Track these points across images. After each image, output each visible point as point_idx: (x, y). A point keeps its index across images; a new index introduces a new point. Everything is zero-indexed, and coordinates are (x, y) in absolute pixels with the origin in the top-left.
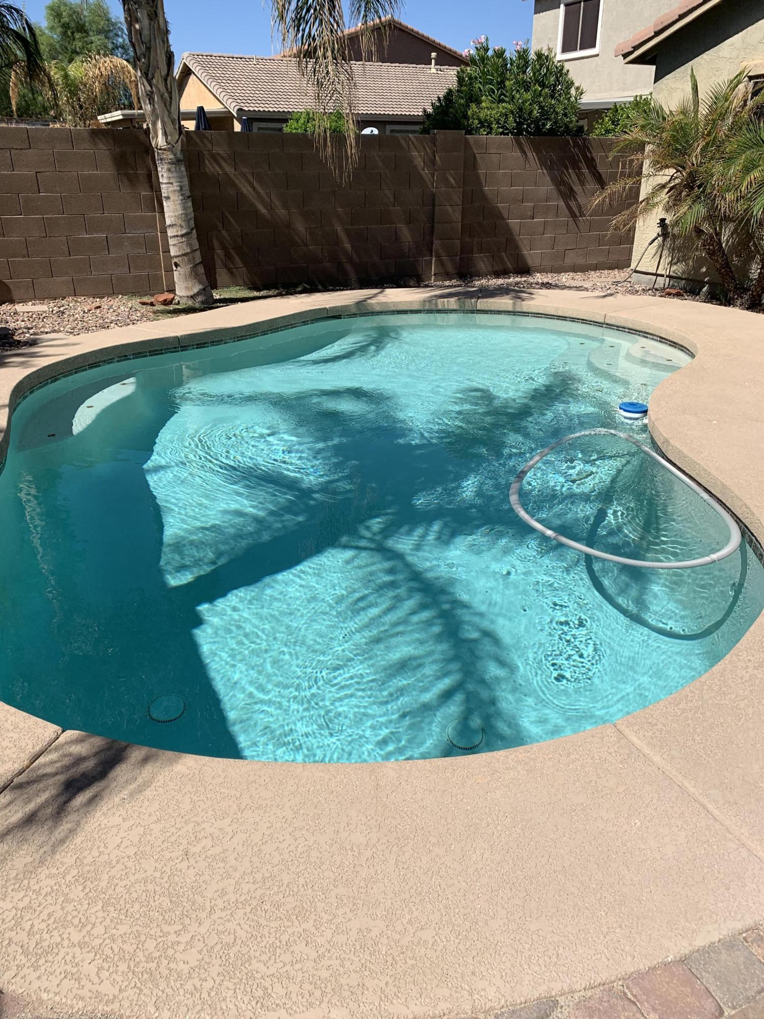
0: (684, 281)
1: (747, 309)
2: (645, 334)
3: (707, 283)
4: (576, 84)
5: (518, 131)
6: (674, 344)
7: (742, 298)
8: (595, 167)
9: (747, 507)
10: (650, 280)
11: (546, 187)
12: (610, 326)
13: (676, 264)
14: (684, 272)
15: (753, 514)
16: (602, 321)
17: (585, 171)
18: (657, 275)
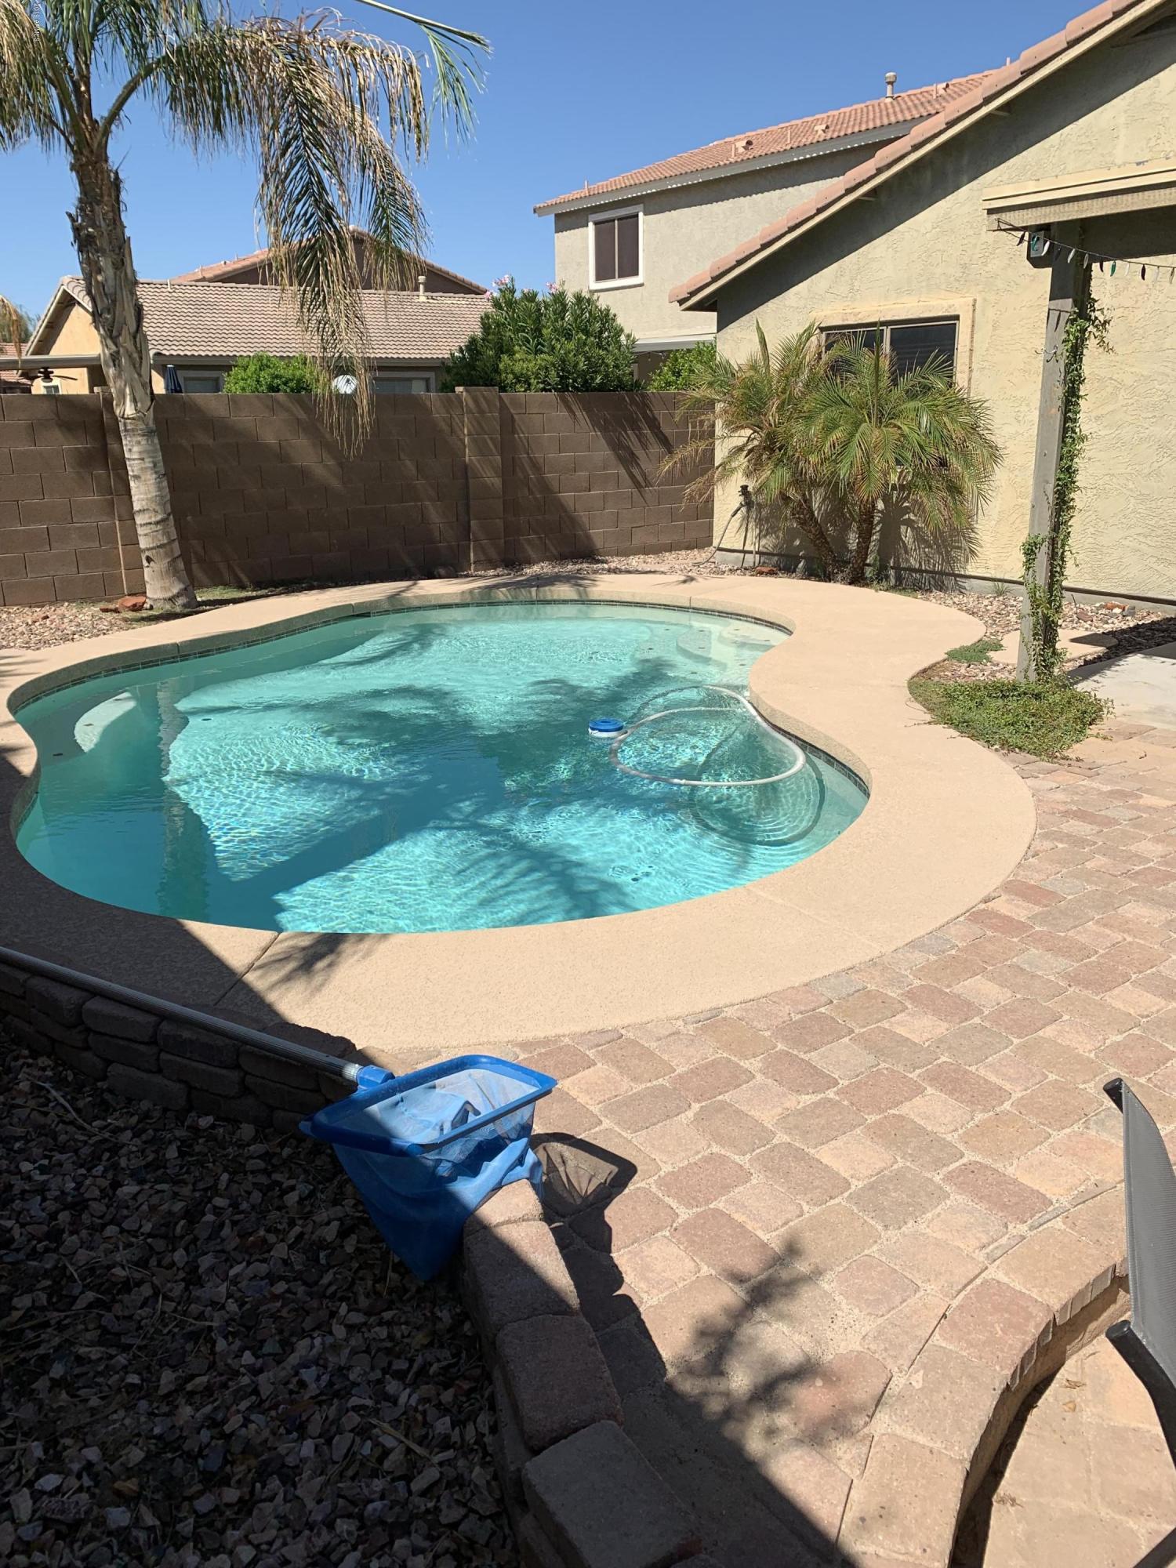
0: (776, 558)
1: (850, 584)
2: (737, 616)
3: (802, 557)
4: (627, 331)
5: (563, 387)
6: (771, 624)
7: (842, 572)
8: (659, 427)
9: (848, 751)
10: (737, 558)
11: (602, 452)
12: (697, 610)
13: (765, 536)
14: (775, 547)
15: (853, 755)
16: (687, 605)
17: (647, 431)
18: (745, 552)
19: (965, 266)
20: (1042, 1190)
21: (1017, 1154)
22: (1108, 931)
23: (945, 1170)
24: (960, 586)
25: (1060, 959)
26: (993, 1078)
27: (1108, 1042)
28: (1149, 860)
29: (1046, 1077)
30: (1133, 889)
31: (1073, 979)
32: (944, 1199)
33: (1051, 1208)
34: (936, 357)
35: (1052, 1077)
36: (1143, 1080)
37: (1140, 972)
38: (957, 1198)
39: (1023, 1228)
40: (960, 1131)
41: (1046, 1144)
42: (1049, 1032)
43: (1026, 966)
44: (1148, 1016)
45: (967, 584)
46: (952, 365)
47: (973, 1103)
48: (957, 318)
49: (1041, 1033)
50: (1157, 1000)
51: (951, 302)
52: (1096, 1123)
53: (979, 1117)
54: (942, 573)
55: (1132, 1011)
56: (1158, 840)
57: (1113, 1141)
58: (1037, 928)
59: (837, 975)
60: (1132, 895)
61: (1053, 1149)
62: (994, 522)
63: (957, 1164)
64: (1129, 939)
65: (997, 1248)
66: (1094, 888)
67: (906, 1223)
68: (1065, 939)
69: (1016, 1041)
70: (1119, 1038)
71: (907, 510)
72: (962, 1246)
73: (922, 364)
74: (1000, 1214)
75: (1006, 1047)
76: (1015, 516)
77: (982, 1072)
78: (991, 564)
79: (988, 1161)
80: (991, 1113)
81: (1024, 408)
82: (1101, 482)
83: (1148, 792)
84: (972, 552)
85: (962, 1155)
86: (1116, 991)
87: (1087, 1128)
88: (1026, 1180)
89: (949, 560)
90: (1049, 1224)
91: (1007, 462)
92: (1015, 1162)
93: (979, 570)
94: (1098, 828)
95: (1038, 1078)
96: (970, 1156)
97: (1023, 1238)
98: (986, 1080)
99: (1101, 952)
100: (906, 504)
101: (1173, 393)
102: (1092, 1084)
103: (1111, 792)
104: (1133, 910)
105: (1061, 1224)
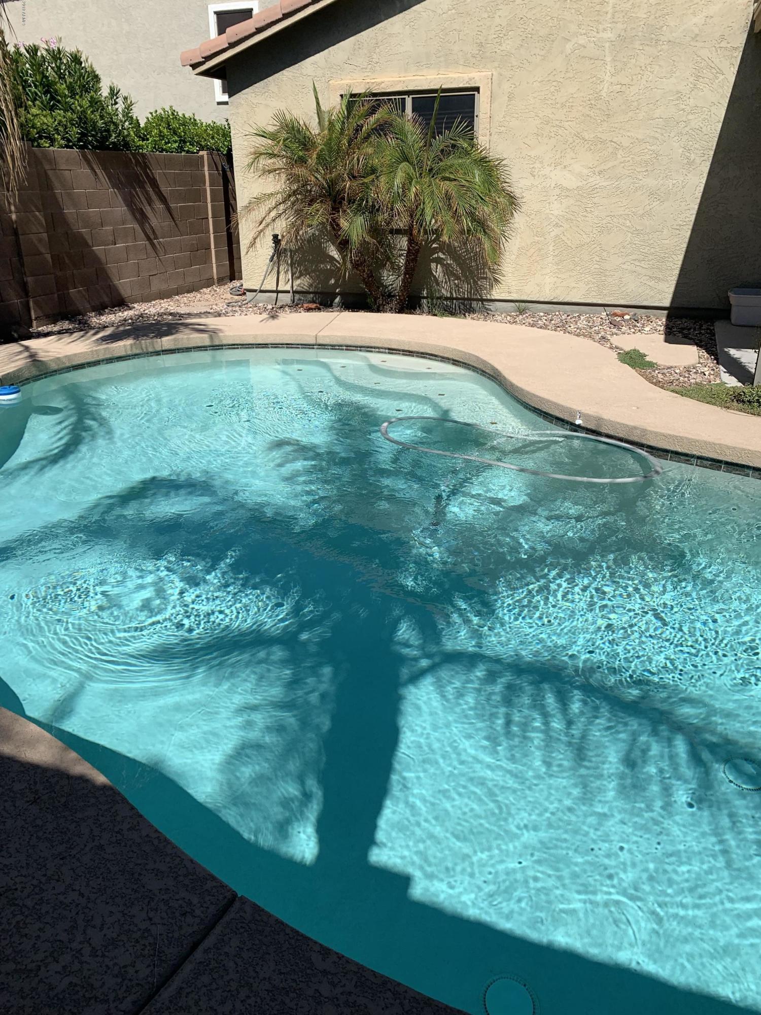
0: (312, 296)
2: (369, 349)
3: (338, 294)
7: (389, 303)
8: (158, 187)
10: (270, 297)
11: (121, 210)
12: (322, 346)
13: (298, 278)
14: (311, 285)
16: (313, 342)
17: (150, 190)
19: (481, 45)
24: (487, 309)
34: (460, 122)
45: (492, 306)
46: (472, 129)
48: (477, 89)
51: (471, 75)
54: (468, 299)
62: (514, 257)
71: (435, 250)
73: (449, 128)
76: (532, 251)
78: (513, 289)
81: (537, 165)
82: (604, 222)
84: (496, 280)
89: (478, 289)
91: (524, 208)
93: (503, 295)
100: (434, 246)
101: (661, 153)
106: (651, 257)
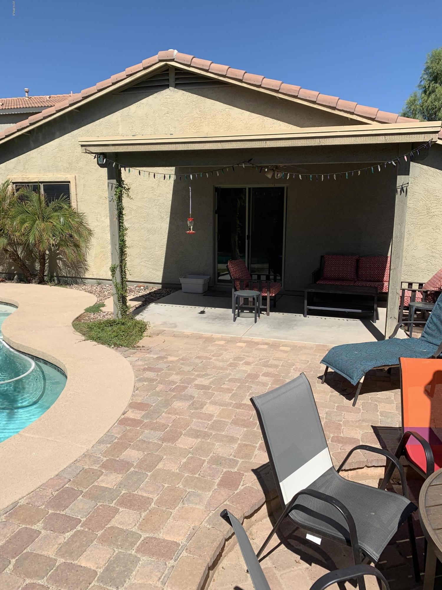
0: (4, 274)
1: (39, 283)
3: (16, 274)
6: (7, 304)
7: (34, 279)
9: (54, 358)
14: (3, 270)
15: (56, 359)
19: (70, 163)
20: (175, 540)
21: (161, 526)
22: (170, 416)
23: (136, 547)
24: (84, 282)
25: (157, 432)
26: (145, 494)
27: (182, 463)
28: (176, 383)
29: (164, 486)
30: (174, 395)
31: (163, 440)
32: (139, 561)
33: (180, 547)
34: (63, 196)
35: (166, 485)
36: (197, 476)
37: (185, 430)
38: (144, 559)
39: (172, 562)
40: (138, 525)
41: (171, 518)
42: (160, 466)
43: (145, 439)
44: (192, 448)
45: (86, 281)
46: (69, 199)
47: (140, 509)
48: (69, 182)
49: (157, 467)
50: (194, 439)
51: (66, 176)
52: (186, 501)
53: (144, 514)
54: (75, 277)
55: (186, 447)
56: (177, 374)
57: (194, 506)
58: (145, 421)
59: (70, 466)
60: (175, 398)
61: (174, 519)
62: (93, 258)
63: (140, 541)
64: (178, 417)
65: (165, 577)
66: (161, 398)
67: (125, 582)
68: (156, 423)
69: (149, 474)
70: (185, 460)
71: (59, 254)
72: (151, 583)
73: (58, 199)
74: (162, 559)
75: (146, 478)
76: (101, 255)
77: (140, 493)
78: (95, 273)
79: (151, 535)
80: (148, 511)
81: (99, 216)
82: (130, 243)
83: (169, 355)
84: (86, 269)
85: (141, 536)
86: (179, 440)
87: (184, 504)
88: (168, 538)
89: (78, 272)
90: (181, 555)
91: (95, 236)
92: (162, 531)
93: (90, 276)
94: (156, 374)
95: (161, 488)
96: (144, 535)
97: (173, 567)
98: (142, 496)
99: (170, 425)
100: (58, 252)
101: (149, 213)
102: (181, 484)
103: (157, 357)
104: (177, 404)
105: (185, 553)
106: (152, 260)
